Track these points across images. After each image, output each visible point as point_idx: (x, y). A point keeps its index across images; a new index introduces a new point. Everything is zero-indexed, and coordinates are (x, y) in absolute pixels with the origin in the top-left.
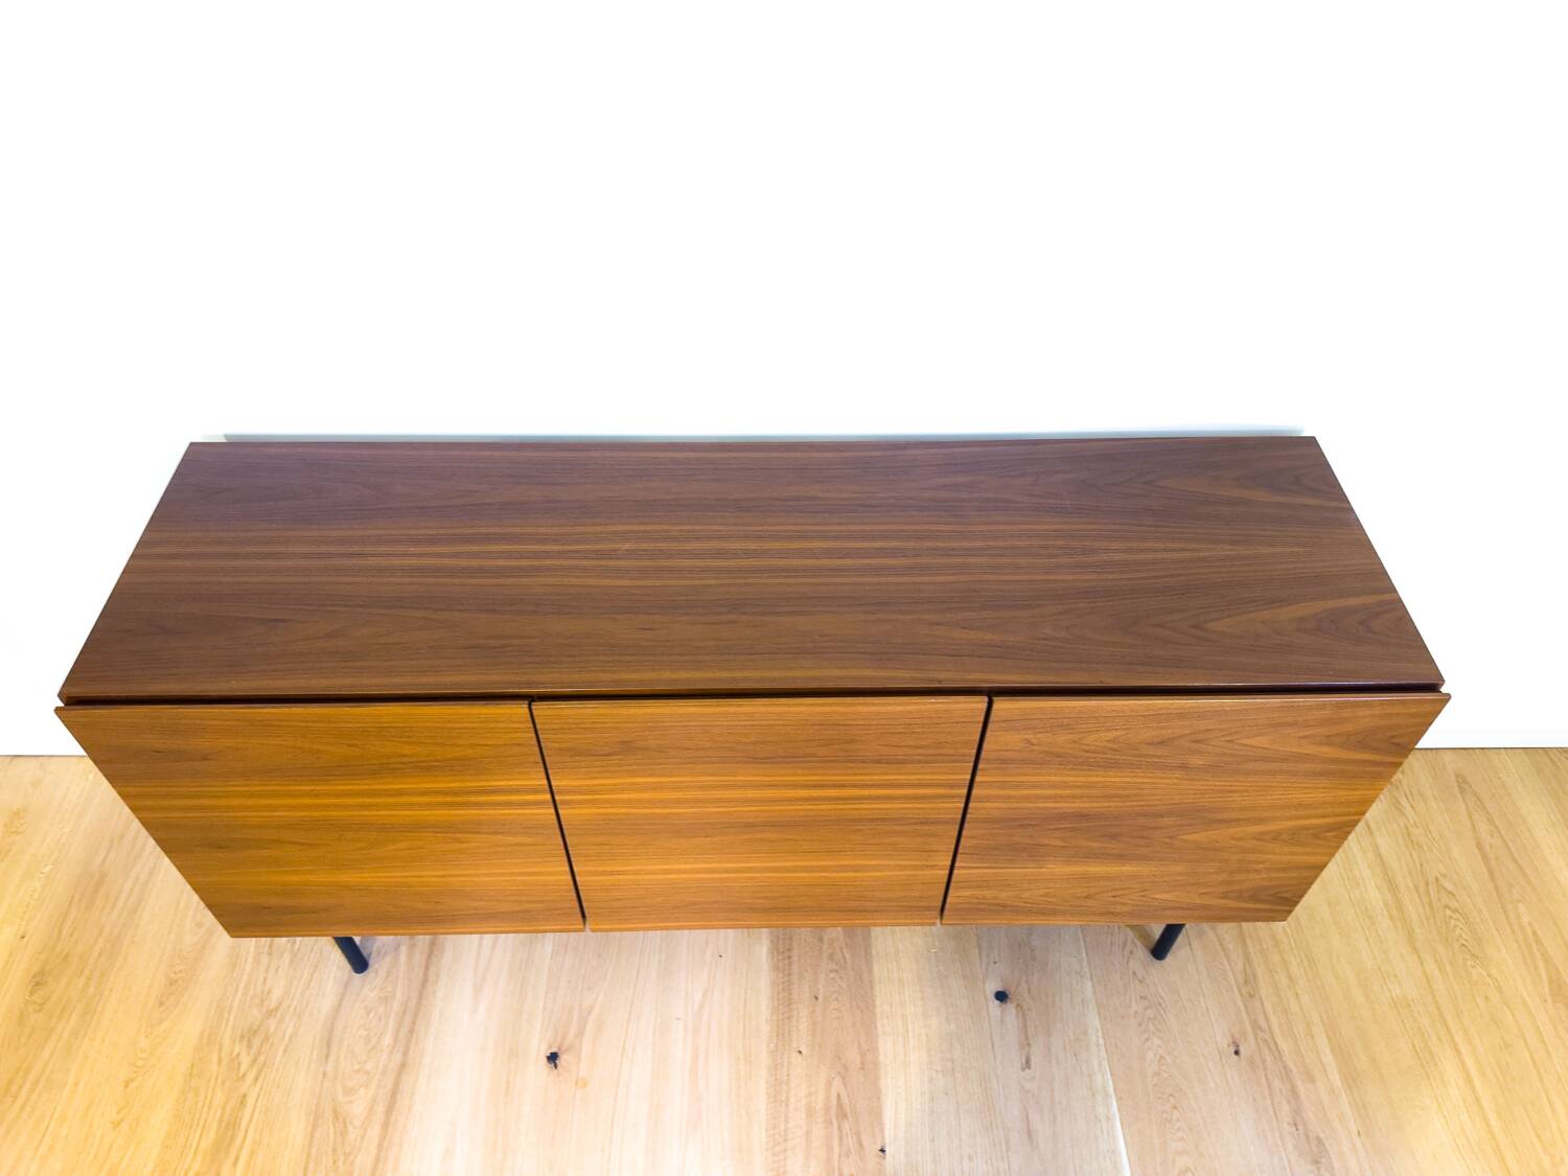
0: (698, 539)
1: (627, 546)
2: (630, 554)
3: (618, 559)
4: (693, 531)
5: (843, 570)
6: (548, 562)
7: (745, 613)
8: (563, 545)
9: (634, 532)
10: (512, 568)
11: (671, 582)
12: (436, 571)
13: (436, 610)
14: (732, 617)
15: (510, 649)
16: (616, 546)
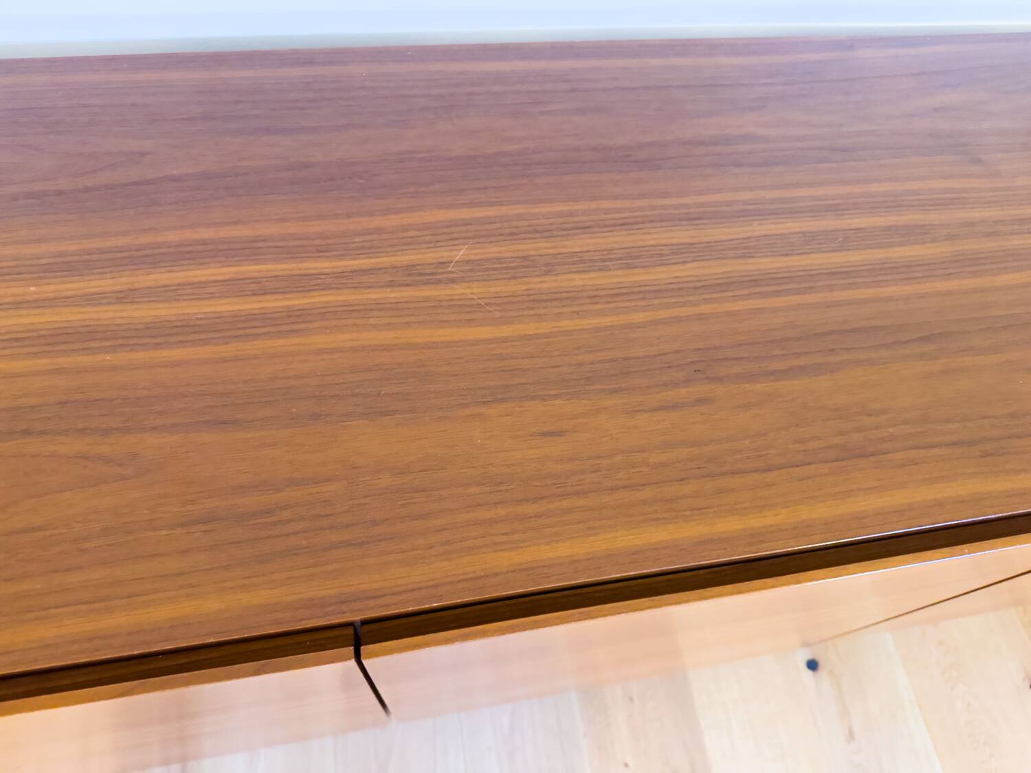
0: (584, 229)
1: (461, 253)
2: (474, 270)
3: (453, 281)
4: (571, 214)
5: (848, 274)
6: (317, 299)
7: (720, 380)
8: (341, 257)
9: (467, 223)
10: (252, 317)
11: (567, 324)
12: (90, 336)
13: (106, 432)
14: (699, 389)
15: (285, 515)
16: (443, 254)
